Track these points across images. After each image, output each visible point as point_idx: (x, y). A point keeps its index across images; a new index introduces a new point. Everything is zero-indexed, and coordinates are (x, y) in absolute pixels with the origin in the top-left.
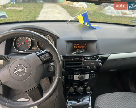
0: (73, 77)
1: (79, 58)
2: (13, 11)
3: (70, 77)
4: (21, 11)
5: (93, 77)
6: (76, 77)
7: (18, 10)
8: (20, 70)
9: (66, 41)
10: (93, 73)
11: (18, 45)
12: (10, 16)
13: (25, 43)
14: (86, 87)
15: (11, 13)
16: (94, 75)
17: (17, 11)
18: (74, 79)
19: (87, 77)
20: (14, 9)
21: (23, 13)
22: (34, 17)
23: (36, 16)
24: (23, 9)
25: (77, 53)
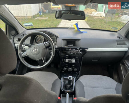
0: (65, 60)
1: (68, 49)
2: (40, 21)
3: (64, 60)
4: (46, 20)
5: (78, 62)
6: (67, 61)
7: (44, 20)
8: (35, 50)
9: (62, 39)
10: (77, 59)
11: (37, 41)
12: (37, 24)
13: (41, 40)
14: (74, 68)
15: (38, 22)
16: (78, 60)
17: (42, 20)
18: (66, 62)
19: (73, 61)
20: (41, 19)
21: (47, 22)
22: (55, 25)
23: (57, 25)
24: (48, 19)
25: (68, 46)
